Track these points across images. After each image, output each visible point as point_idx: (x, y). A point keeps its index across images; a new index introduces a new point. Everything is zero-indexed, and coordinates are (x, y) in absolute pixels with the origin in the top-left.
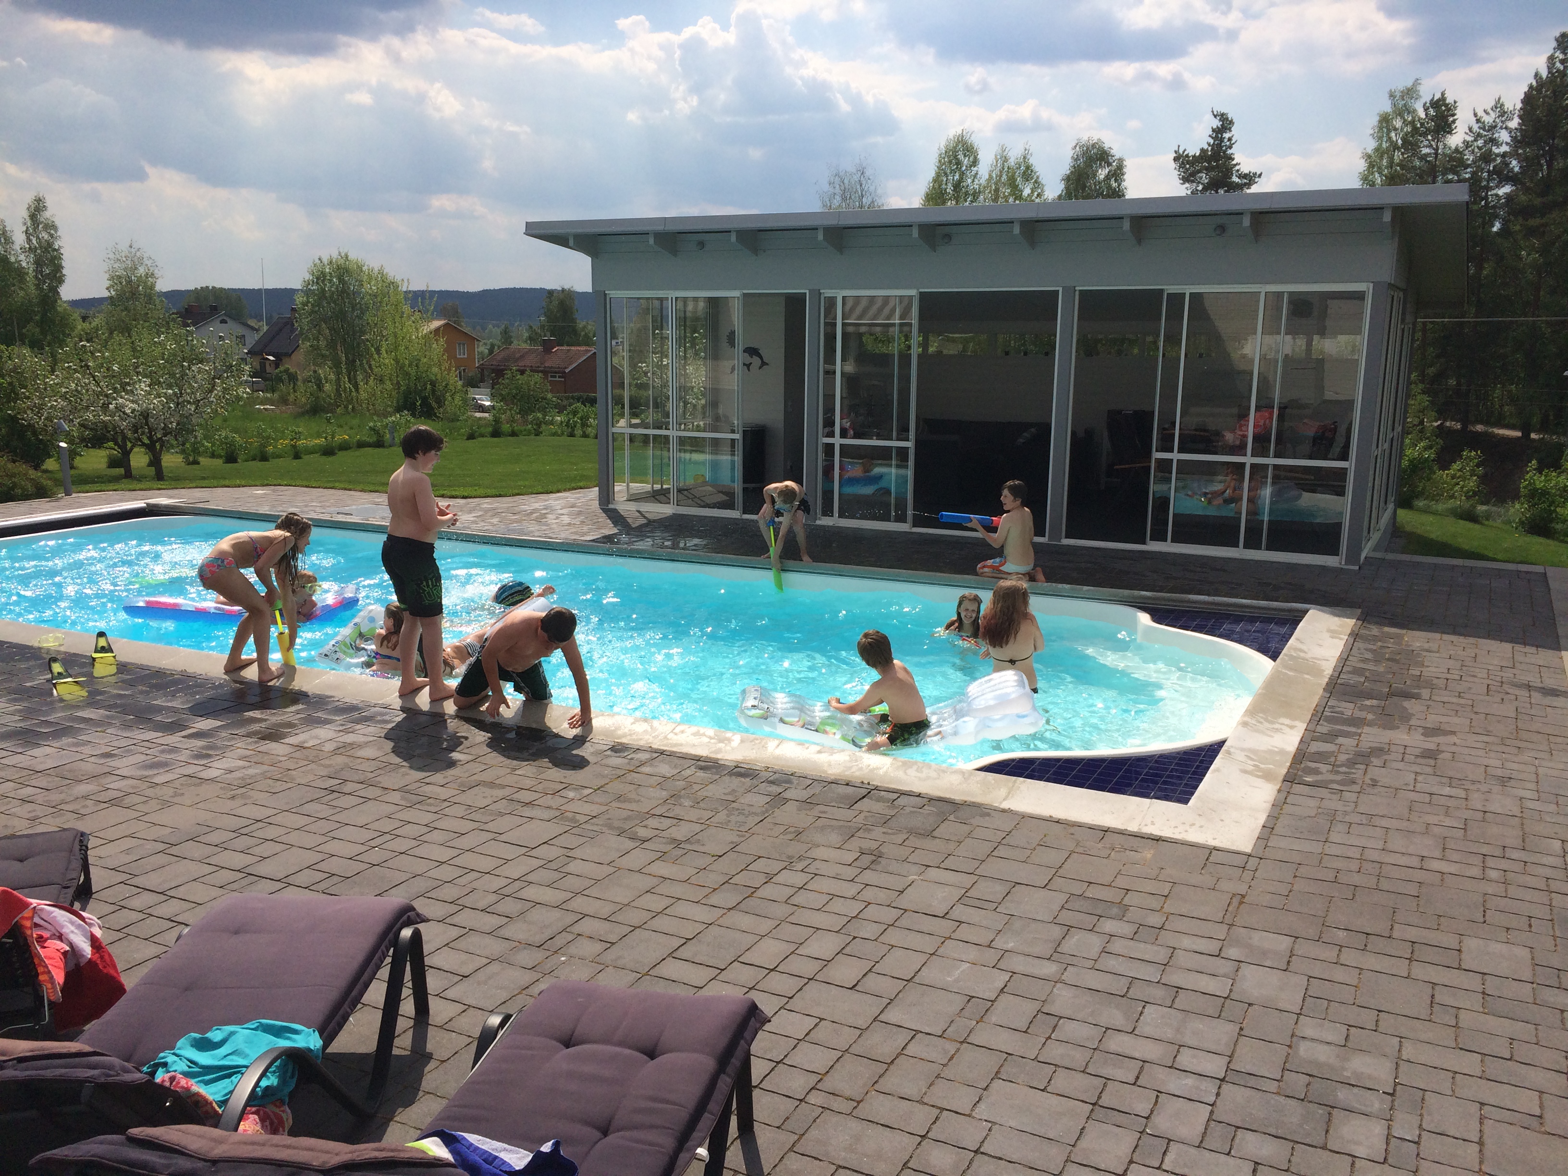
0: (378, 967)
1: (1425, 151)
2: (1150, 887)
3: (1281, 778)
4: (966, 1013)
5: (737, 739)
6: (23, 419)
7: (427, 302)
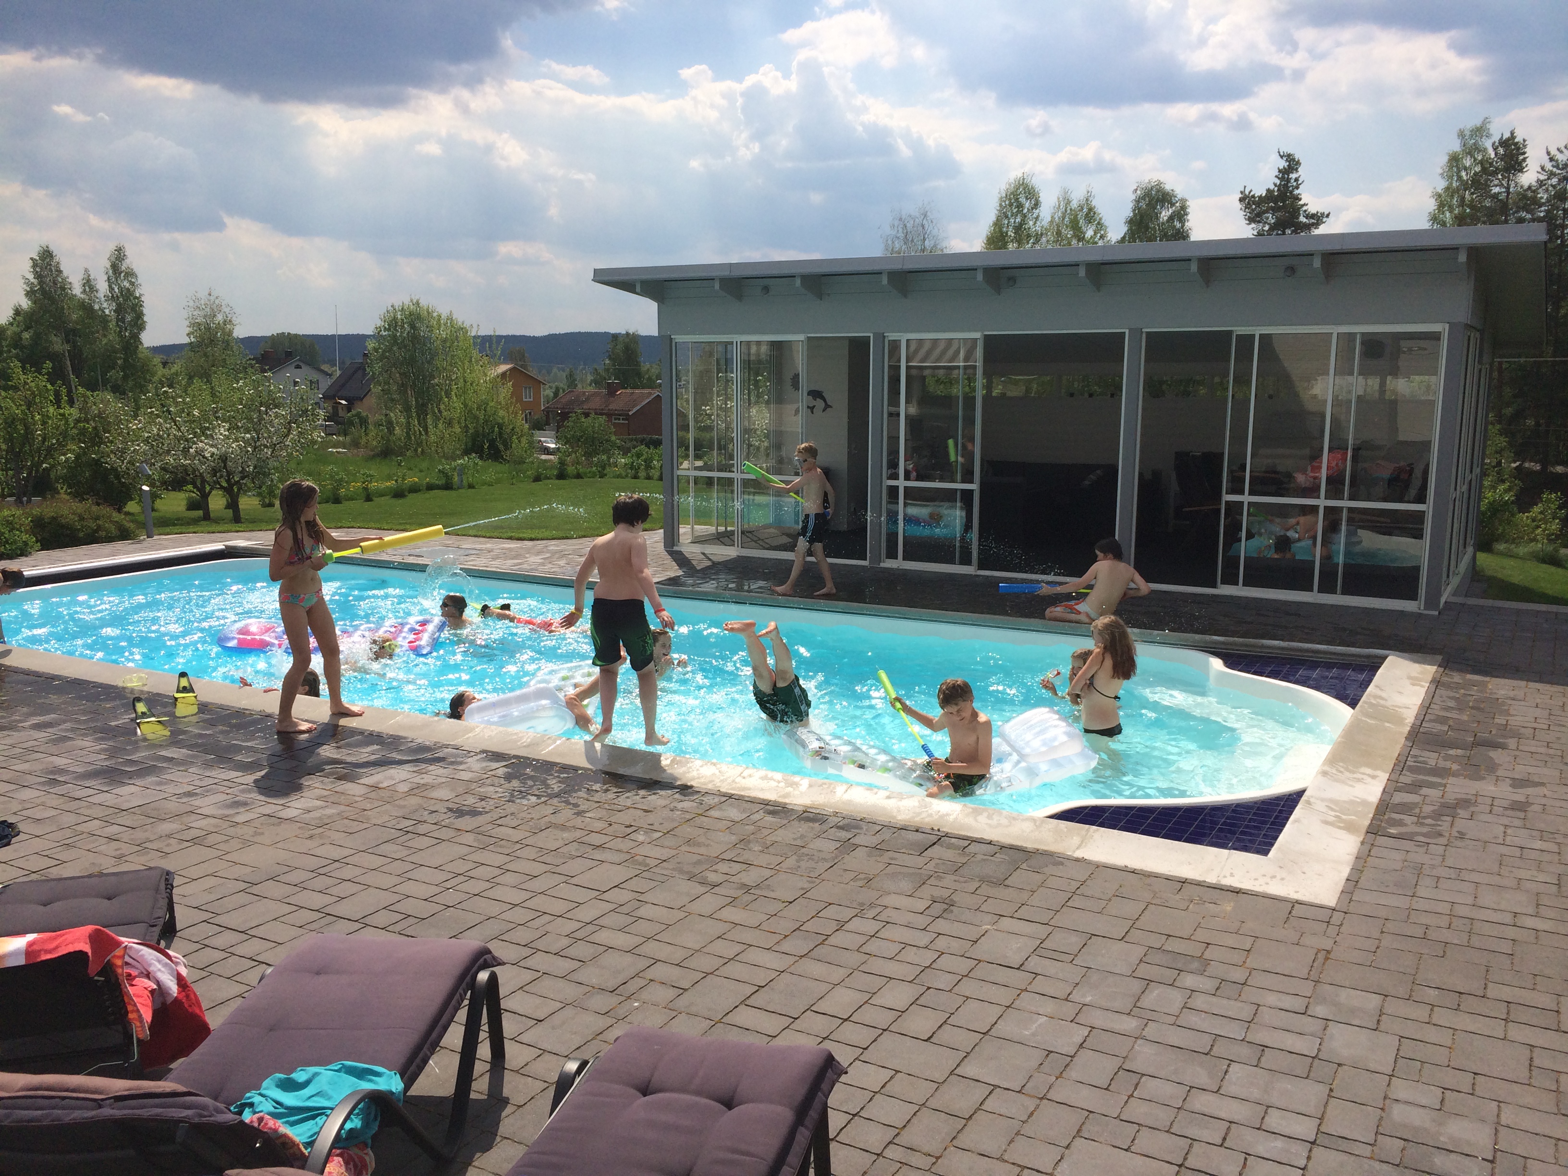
0: (457, 1009)
1: (1496, 190)
2: (1231, 940)
3: (1364, 830)
4: (1046, 1068)
5: (805, 783)
6: (106, 463)
7: (494, 346)
